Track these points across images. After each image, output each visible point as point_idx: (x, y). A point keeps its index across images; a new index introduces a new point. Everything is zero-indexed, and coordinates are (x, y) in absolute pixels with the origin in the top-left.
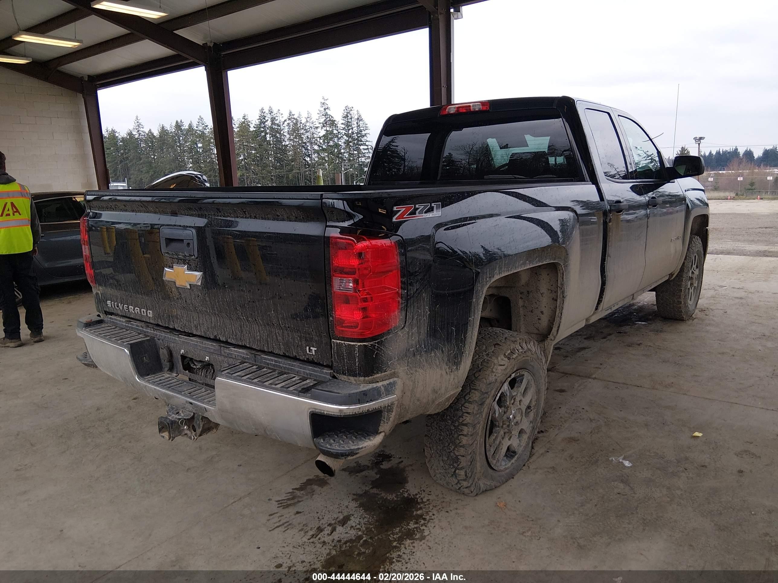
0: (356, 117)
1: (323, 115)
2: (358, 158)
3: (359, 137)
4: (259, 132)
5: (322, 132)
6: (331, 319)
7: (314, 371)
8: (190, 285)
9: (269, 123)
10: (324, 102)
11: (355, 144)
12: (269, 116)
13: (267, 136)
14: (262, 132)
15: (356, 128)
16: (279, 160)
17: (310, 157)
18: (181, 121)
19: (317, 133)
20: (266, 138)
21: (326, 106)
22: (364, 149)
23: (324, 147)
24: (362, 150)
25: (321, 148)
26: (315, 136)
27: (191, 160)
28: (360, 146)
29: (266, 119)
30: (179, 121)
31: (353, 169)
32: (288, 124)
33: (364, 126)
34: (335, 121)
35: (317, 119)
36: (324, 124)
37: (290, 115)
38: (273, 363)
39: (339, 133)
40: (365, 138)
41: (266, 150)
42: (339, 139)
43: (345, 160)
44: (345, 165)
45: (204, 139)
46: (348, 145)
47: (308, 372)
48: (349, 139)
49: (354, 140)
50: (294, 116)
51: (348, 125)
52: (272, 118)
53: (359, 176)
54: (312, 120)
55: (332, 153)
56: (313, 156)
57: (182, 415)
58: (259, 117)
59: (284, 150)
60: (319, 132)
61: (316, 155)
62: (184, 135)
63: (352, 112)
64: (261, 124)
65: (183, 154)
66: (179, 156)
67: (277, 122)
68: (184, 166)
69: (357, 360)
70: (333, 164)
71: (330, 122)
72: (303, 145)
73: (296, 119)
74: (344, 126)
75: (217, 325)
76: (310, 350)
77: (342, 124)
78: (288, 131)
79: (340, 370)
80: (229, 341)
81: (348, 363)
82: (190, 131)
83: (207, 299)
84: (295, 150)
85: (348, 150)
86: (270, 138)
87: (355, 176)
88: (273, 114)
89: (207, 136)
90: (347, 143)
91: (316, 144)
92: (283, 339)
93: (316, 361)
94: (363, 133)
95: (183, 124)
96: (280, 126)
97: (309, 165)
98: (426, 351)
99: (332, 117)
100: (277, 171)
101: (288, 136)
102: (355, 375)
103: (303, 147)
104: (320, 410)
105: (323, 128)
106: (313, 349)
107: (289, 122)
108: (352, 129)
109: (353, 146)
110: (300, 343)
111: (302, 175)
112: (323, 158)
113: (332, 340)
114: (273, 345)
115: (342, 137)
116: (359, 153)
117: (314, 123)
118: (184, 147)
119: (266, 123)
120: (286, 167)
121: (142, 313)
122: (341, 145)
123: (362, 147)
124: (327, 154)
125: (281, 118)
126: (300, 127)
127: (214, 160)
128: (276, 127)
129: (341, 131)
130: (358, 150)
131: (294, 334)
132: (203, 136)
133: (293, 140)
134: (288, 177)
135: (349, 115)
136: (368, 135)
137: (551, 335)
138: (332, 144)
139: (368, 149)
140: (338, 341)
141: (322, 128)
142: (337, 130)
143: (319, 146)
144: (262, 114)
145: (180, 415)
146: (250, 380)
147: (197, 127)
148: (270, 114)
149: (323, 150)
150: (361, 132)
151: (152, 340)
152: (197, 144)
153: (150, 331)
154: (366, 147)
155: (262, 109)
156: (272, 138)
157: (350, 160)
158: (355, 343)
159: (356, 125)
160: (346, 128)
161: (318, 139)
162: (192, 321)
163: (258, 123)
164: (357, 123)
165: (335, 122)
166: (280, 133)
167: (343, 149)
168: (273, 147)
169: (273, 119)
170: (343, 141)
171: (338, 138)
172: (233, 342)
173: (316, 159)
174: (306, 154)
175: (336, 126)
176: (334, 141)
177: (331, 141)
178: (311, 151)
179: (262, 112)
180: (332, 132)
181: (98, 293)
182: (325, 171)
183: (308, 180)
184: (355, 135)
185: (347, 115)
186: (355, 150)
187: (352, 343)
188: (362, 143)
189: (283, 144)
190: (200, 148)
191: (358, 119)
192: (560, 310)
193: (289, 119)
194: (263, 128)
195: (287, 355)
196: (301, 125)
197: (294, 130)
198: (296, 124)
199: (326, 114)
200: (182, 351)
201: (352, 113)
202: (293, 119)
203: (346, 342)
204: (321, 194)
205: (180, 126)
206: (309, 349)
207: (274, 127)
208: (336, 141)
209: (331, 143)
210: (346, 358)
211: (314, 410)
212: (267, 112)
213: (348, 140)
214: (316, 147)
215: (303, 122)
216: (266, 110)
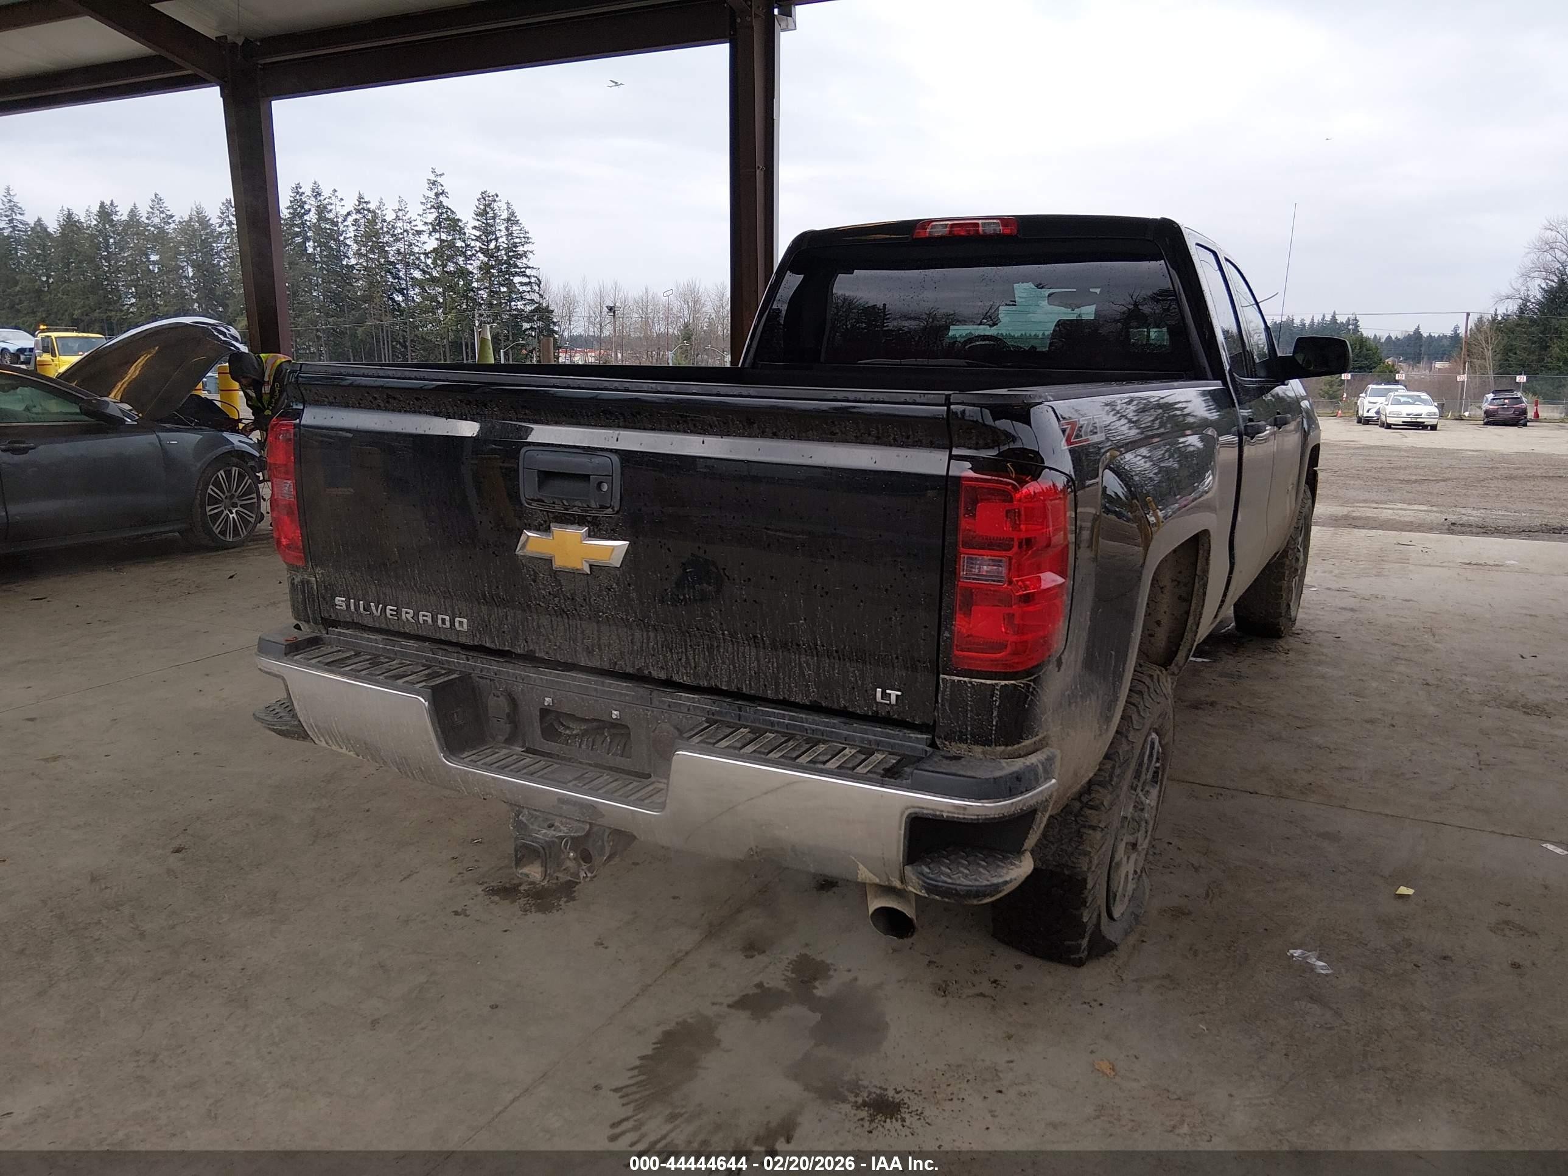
0: (505, 215)
1: (433, 207)
2: (511, 300)
3: (510, 257)
4: (289, 234)
5: (431, 244)
6: (947, 634)
7: (888, 736)
8: (591, 566)
9: (312, 217)
10: (435, 179)
11: (501, 271)
12: (312, 201)
13: (307, 244)
14: (297, 234)
15: (504, 239)
16: (335, 298)
17: (403, 294)
18: (112, 204)
19: (419, 244)
20: (306, 249)
21: (440, 187)
22: (522, 284)
23: (435, 274)
24: (518, 285)
25: (427, 276)
26: (416, 250)
27: (133, 289)
28: (514, 276)
29: (307, 207)
30: (107, 202)
31: (498, 324)
32: (356, 220)
33: (522, 235)
34: (459, 220)
35: (419, 215)
36: (436, 226)
37: (359, 202)
38: (786, 721)
39: (467, 246)
40: (524, 260)
41: (307, 275)
42: (468, 258)
43: (481, 305)
44: (481, 315)
45: (163, 245)
46: (488, 272)
47: (871, 737)
48: (489, 260)
49: (500, 262)
50: (369, 206)
51: (487, 231)
52: (318, 207)
53: (511, 338)
54: (408, 216)
55: (453, 288)
56: (411, 293)
57: (563, 831)
58: (291, 202)
59: (346, 276)
60: (424, 243)
61: (417, 290)
62: (119, 234)
63: (495, 205)
64: (294, 217)
65: (116, 276)
66: (106, 280)
67: (331, 216)
68: (116, 302)
69: (995, 713)
70: (454, 311)
71: (447, 222)
72: (389, 267)
73: (374, 212)
74: (478, 233)
75: (648, 646)
76: (884, 695)
77: (475, 228)
78: (355, 236)
79: (955, 733)
80: (676, 678)
81: (975, 720)
82: (132, 226)
83: (634, 595)
84: (370, 278)
85: (487, 284)
86: (315, 248)
87: (502, 338)
88: (322, 198)
89: (172, 238)
90: (485, 268)
91: (418, 267)
92: (818, 674)
93: (896, 716)
94: (520, 249)
95: (117, 209)
96: (337, 225)
97: (402, 312)
98: (1082, 696)
99: (452, 212)
100: (330, 320)
101: (355, 247)
102: (987, 743)
103: (389, 271)
104: (932, 810)
105: (433, 234)
106: (894, 693)
107: (359, 216)
108: (496, 239)
109: (499, 276)
110: (860, 682)
111: (387, 331)
112: (434, 298)
113: (941, 676)
114: (790, 686)
115: (474, 255)
116: (511, 292)
117: (414, 223)
118: (117, 261)
119: (306, 217)
120: (349, 312)
121: (440, 622)
122: (472, 273)
123: (517, 279)
124: (441, 290)
125: (339, 209)
126: (382, 228)
127: (187, 290)
128: (328, 226)
129: (473, 244)
130: (510, 284)
131: (848, 664)
132: (162, 238)
133: (365, 255)
134: (355, 336)
135: (488, 210)
136: (530, 255)
137: (1173, 665)
138: (452, 269)
139: (530, 283)
140: (956, 678)
141: (430, 234)
142: (464, 241)
143: (424, 272)
144: (298, 197)
145: (557, 829)
146: (763, 756)
147: (148, 218)
148: (315, 197)
149: (433, 280)
150: (516, 247)
151: (465, 678)
152: (147, 256)
153: (459, 661)
154: (526, 280)
155: (298, 186)
156: (318, 249)
157: (492, 304)
158: (994, 682)
159: (504, 232)
160: (483, 237)
161: (422, 257)
162: (579, 640)
163: (288, 216)
164: (507, 229)
165: (460, 224)
166: (337, 240)
167: (477, 281)
168: (321, 269)
169: (322, 210)
170: (477, 263)
171: (465, 256)
172: (686, 680)
173: (418, 299)
174: (395, 288)
175: (461, 231)
176: (456, 263)
177: (449, 264)
178: (406, 281)
179: (298, 193)
180: (451, 245)
181: (308, 582)
182: (437, 325)
183: (400, 343)
184: (503, 252)
185: (485, 210)
186: (503, 285)
187: (989, 682)
188: (517, 270)
189: (344, 263)
190: (154, 263)
191: (508, 220)
192: (1194, 619)
193: (358, 211)
194: (297, 226)
195: (824, 704)
196: (385, 224)
197: (368, 236)
198: (372, 222)
199: (439, 206)
200: (548, 700)
201: (496, 207)
202: (366, 212)
203: (973, 680)
204: (946, 395)
205: (109, 215)
206: (883, 693)
207: (323, 225)
208: (461, 263)
209: (451, 267)
210: (971, 711)
211: (917, 810)
212: (308, 192)
213: (487, 264)
214: (417, 274)
215: (388, 218)
216: (307, 189)
